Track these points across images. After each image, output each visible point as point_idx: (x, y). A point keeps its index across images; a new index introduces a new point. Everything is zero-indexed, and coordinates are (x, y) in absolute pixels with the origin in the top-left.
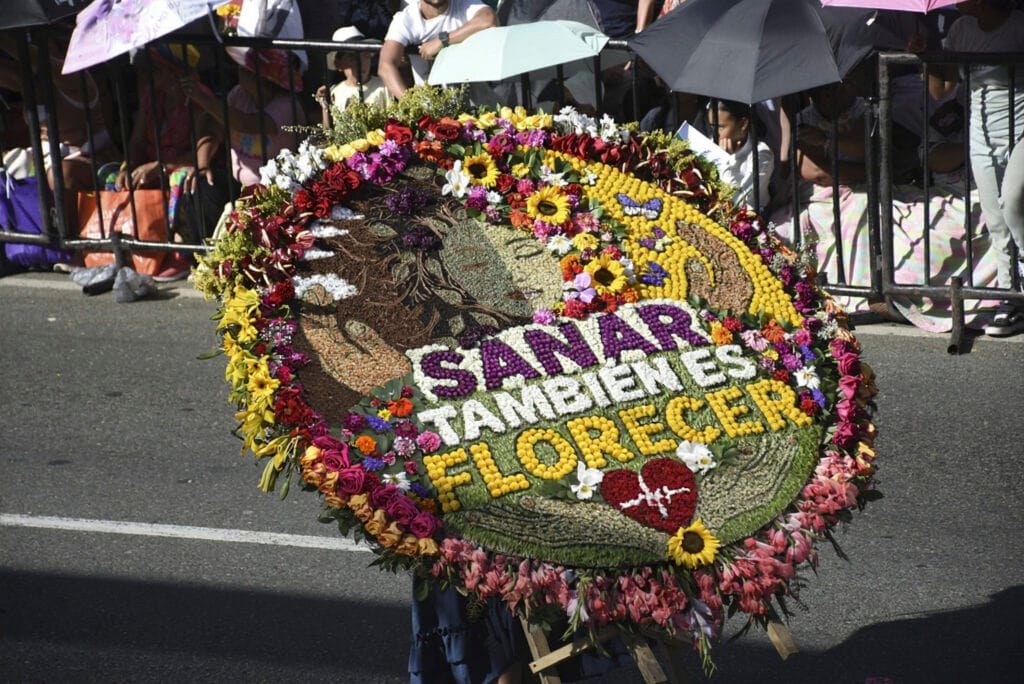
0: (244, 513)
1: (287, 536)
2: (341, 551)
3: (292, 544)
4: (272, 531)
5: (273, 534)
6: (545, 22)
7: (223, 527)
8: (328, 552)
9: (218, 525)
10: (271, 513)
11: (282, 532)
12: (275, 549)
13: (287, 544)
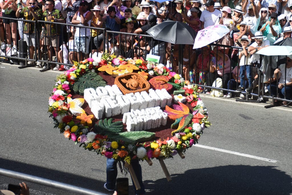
0: (209, 143)
1: (217, 149)
2: (228, 153)
3: (218, 150)
4: (214, 147)
5: (214, 148)
6: (284, 46)
7: (204, 145)
8: (225, 153)
9: (203, 145)
10: (215, 143)
11: (216, 147)
12: (215, 151)
13: (217, 150)
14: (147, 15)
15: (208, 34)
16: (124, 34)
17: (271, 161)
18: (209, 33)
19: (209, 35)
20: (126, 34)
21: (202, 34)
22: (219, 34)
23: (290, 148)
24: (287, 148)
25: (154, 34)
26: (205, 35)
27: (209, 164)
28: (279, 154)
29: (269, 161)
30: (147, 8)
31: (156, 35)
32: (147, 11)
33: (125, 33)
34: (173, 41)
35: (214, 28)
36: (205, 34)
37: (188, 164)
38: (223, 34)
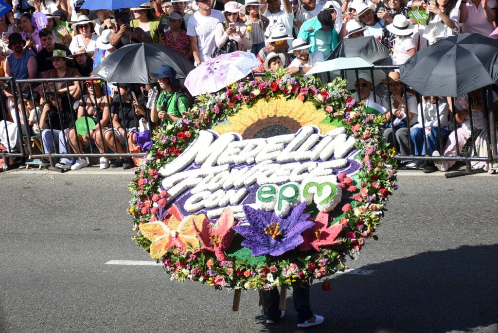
14: (87, 39)
15: (220, 70)
16: (50, 81)
17: (363, 272)
18: (222, 67)
19: (223, 72)
20: (54, 81)
21: (209, 69)
22: (240, 69)
23: (392, 244)
24: (387, 244)
25: (106, 74)
26: (215, 71)
27: (250, 298)
28: (375, 256)
29: (359, 274)
30: (86, 26)
31: (110, 75)
32: (86, 32)
33: (51, 79)
34: (143, 79)
35: (232, 57)
36: (215, 69)
37: (211, 303)
38: (248, 69)
